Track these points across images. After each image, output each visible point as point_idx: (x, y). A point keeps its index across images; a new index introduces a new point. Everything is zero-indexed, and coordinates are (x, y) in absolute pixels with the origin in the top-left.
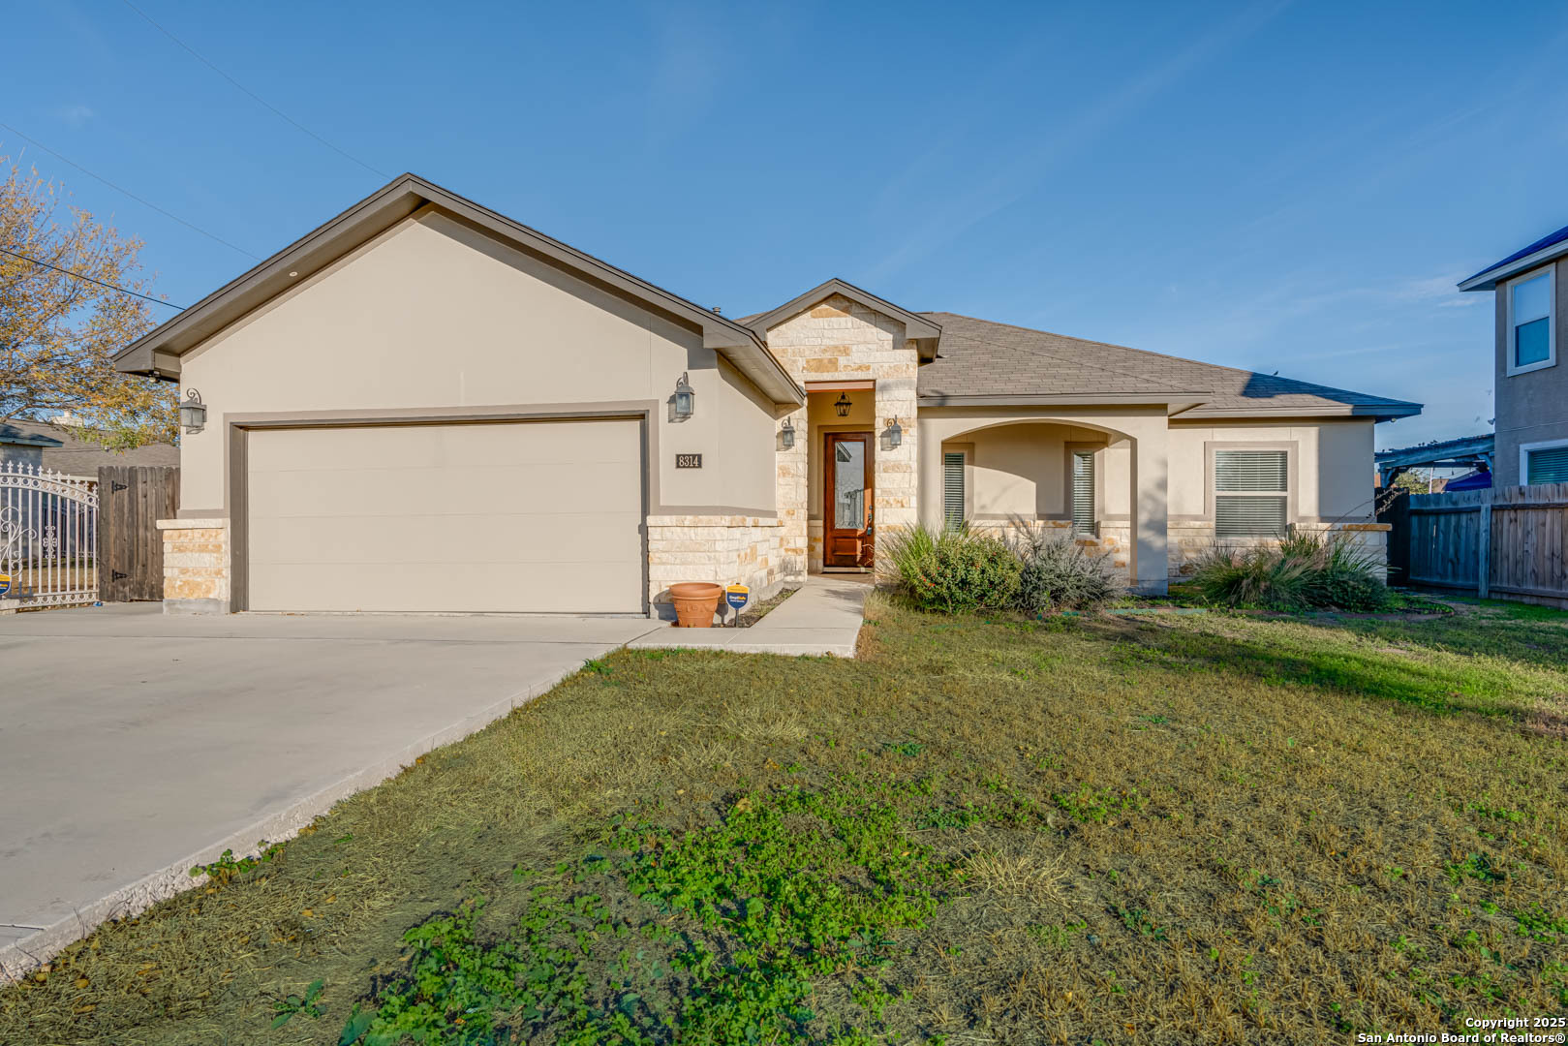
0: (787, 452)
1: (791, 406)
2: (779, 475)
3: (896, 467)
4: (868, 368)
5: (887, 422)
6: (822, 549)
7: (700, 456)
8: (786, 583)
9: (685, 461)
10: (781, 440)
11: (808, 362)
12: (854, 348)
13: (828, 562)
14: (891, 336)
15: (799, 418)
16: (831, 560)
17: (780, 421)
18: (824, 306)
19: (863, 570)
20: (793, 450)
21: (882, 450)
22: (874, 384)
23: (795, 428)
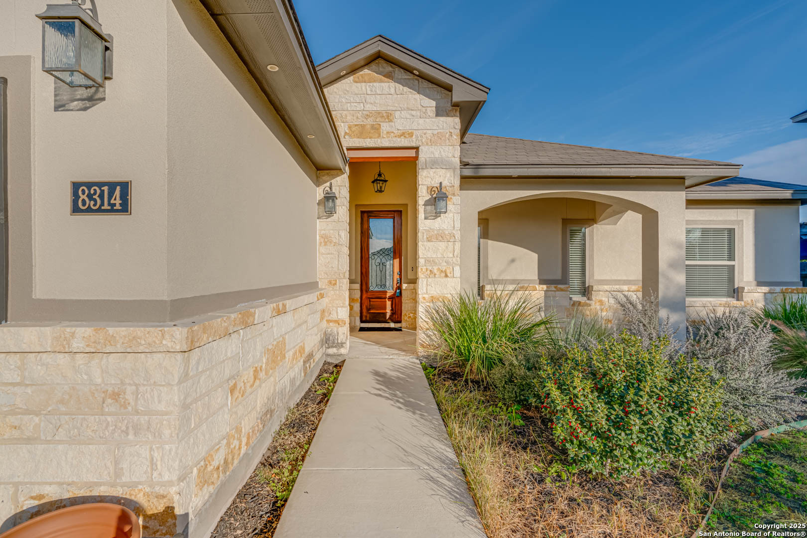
0: (329, 219)
1: (334, 170)
2: (321, 243)
3: (440, 236)
4: (411, 135)
5: (431, 190)
6: (359, 309)
7: (125, 187)
8: (328, 355)
9: (90, 197)
10: (322, 208)
11: (350, 127)
12: (397, 114)
13: (364, 319)
14: (434, 103)
15: (341, 184)
16: (366, 317)
17: (322, 187)
18: (366, 71)
19: (392, 325)
20: (335, 216)
21: (426, 218)
22: (417, 153)
23: (337, 195)
